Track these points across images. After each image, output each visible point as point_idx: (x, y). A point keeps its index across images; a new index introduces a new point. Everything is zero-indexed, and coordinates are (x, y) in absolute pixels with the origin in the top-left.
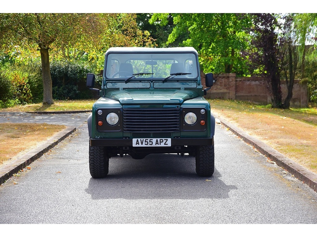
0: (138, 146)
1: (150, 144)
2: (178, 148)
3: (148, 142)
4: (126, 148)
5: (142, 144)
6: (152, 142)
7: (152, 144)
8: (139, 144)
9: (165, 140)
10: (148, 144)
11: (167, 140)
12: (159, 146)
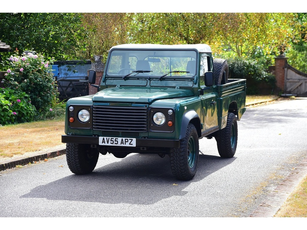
0: (103, 144)
1: (115, 143)
2: (143, 149)
3: (113, 141)
4: (94, 146)
5: (108, 143)
6: (117, 141)
7: (117, 143)
8: (105, 143)
9: (130, 139)
10: (113, 143)
11: (132, 140)
12: (124, 145)
